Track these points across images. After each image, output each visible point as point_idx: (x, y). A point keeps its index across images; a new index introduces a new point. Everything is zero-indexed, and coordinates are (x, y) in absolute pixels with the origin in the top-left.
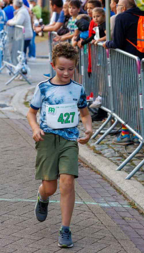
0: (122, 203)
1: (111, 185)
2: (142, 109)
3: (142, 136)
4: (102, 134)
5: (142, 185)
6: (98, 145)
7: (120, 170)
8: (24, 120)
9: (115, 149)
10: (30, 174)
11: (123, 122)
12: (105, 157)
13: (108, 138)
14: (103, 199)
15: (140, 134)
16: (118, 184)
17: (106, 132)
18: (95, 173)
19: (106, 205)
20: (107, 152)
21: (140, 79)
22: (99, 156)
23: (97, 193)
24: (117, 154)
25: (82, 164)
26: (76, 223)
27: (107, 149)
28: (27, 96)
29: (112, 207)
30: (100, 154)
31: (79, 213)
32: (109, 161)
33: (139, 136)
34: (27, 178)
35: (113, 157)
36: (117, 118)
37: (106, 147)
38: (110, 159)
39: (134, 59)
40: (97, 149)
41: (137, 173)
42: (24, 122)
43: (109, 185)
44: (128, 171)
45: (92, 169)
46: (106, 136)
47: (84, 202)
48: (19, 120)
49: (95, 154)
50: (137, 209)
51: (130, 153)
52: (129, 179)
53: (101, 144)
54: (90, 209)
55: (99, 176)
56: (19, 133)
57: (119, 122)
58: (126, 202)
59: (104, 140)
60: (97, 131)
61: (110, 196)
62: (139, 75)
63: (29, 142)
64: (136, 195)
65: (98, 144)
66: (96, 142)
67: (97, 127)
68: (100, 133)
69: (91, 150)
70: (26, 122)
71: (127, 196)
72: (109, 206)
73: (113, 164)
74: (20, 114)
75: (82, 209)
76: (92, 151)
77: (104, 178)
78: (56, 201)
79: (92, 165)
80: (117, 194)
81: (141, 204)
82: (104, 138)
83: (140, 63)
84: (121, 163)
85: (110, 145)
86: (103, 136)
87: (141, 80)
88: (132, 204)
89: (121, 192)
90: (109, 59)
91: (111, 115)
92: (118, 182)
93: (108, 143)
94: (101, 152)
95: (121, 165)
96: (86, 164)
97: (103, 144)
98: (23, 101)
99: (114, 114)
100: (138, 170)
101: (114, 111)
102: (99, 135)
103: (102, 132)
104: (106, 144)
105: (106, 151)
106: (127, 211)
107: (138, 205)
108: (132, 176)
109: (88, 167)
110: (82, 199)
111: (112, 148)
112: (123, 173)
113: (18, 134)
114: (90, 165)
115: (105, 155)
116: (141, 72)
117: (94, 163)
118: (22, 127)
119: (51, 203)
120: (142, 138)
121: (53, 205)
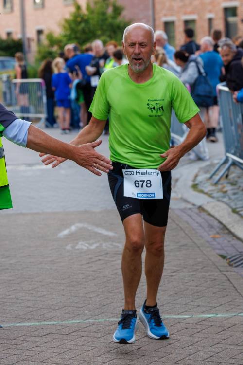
8: (190, 209)
10: (186, 281)
26: (239, 342)
28: (196, 176)
34: (182, 287)
42: (189, 212)
48: (183, 210)
56: (181, 228)
63: (192, 238)
70: (192, 211)
74: (186, 201)
78: (217, 314)
98: (191, 183)
113: (179, 228)
118: (185, 218)
119: (210, 318)
121: (211, 320)
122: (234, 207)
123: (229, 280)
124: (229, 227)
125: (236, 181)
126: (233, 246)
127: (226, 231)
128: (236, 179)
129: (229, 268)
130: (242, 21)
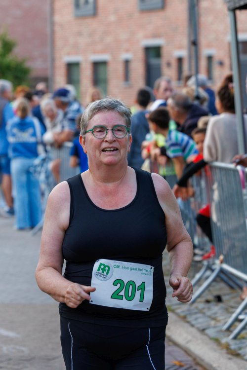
4: (241, 321)
6: (237, 342)
22: (235, 359)
30: (237, 355)
40: (233, 347)
49: (230, 356)
53: (240, 339)
59: (245, 332)
60: (234, 316)
65: (235, 338)
66: (232, 336)
67: (233, 310)
68: (238, 320)
69: (222, 349)
76: (224, 351)
82: (243, 329)
86: (242, 324)
90: (245, 191)
94: (240, 352)
97: (244, 338)
102: (237, 323)
103: (241, 317)
130: (169, 64)
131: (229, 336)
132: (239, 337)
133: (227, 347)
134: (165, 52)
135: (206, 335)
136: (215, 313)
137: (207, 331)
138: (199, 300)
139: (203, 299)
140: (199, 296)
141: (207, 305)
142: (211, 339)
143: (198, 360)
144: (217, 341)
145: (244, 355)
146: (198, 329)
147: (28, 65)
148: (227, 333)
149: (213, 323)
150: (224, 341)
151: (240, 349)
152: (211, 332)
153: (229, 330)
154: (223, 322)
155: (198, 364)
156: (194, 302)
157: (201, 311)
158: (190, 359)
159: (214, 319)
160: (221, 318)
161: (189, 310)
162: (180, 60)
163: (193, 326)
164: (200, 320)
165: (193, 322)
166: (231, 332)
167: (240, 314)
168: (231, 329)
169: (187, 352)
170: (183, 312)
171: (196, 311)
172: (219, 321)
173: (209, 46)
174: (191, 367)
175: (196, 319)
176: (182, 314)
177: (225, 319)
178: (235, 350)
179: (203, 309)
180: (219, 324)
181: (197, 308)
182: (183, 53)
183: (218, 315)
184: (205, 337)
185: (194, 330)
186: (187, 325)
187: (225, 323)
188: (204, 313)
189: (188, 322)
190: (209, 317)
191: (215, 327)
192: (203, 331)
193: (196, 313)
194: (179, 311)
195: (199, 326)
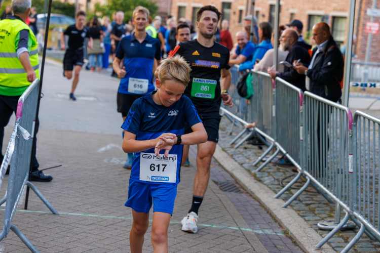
0: (276, 231)
1: (268, 212)
2: (302, 140)
3: (300, 166)
4: (264, 161)
5: (297, 214)
6: (260, 173)
7: (277, 198)
9: (275, 177)
11: (284, 152)
12: (265, 184)
13: (269, 166)
14: (258, 226)
15: (299, 164)
16: (274, 212)
17: (268, 160)
18: (253, 200)
19: (260, 232)
20: (267, 180)
21: (301, 111)
22: (259, 183)
23: (254, 219)
24: (276, 182)
25: (242, 190)
27: (267, 176)
29: (266, 235)
30: (260, 181)
31: (233, 238)
32: (269, 189)
33: (298, 166)
35: (272, 184)
36: (280, 147)
37: (267, 174)
38: (269, 186)
39: (297, 92)
40: (258, 176)
41: (294, 202)
43: (266, 212)
44: (285, 199)
45: (251, 195)
46: (267, 163)
47: (239, 228)
49: (256, 181)
50: (291, 238)
51: (289, 182)
52: (286, 207)
54: (244, 235)
55: (257, 203)
57: (280, 152)
58: (280, 230)
59: (265, 168)
60: (260, 158)
61: (265, 223)
62: (301, 107)
64: (290, 224)
65: (259, 171)
67: (259, 155)
68: (262, 161)
71: (282, 225)
72: (263, 233)
73: (272, 192)
75: (236, 234)
76: (253, 178)
77: (262, 205)
78: (213, 225)
79: (252, 192)
80: (273, 221)
81: (294, 233)
82: (265, 166)
83: (302, 95)
84: (279, 191)
85: (271, 173)
86: (264, 164)
87: (302, 113)
88: (286, 232)
89: (277, 219)
90: (274, 90)
91: (274, 144)
92: (275, 210)
93: (269, 170)
94: (262, 179)
95: (279, 193)
96: (245, 190)
97: (264, 171)
99: (277, 144)
100: (295, 199)
101: (277, 140)
102: (261, 163)
103: (264, 159)
104: (267, 172)
105: (266, 178)
106: (281, 239)
107: (291, 233)
108: (289, 204)
109: (248, 193)
110: (237, 225)
111: (273, 176)
112: (280, 201)
114: (249, 192)
115: (265, 183)
116: (303, 104)
117: (253, 190)
119: (208, 227)
120: (300, 168)
121: (209, 229)
122: (223, 147)
123: (220, 200)
124: (220, 161)
125: (225, 128)
126: (222, 175)
127: (217, 164)
128: (225, 126)
129: (221, 192)
130: (234, 13)
131: (256, 169)
132: (262, 170)
133: (254, 176)
134: (233, 6)
135: (243, 167)
136: (249, 155)
137: (244, 165)
138: (241, 146)
139: (243, 146)
140: (241, 145)
141: (245, 150)
142: (246, 169)
143: (238, 181)
144: (249, 171)
145: (264, 181)
146: (239, 163)
147: (158, 5)
148: (255, 168)
149: (247, 161)
150: (253, 172)
151: (262, 177)
152: (246, 165)
153: (256, 166)
154: (253, 161)
155: (237, 183)
156: (238, 147)
157: (241, 153)
158: (233, 180)
159: (248, 159)
160: (252, 158)
161: (235, 152)
162: (241, 11)
163: (236, 161)
164: (240, 158)
165: (237, 159)
166: (258, 167)
167: (264, 157)
168: (258, 165)
169: (232, 176)
170: (231, 152)
171: (239, 153)
172: (251, 160)
173: (258, 6)
174: (233, 185)
175: (238, 157)
176: (231, 154)
177: (254, 159)
178: (259, 178)
179: (243, 152)
180: (251, 162)
181: (239, 151)
182: (243, 8)
183: (251, 156)
184: (242, 168)
185: (237, 164)
186: (233, 160)
187: (255, 161)
188: (243, 155)
189: (234, 159)
190: (246, 157)
191: (249, 163)
192: (241, 164)
193: (238, 154)
194: (229, 152)
195: (239, 161)
